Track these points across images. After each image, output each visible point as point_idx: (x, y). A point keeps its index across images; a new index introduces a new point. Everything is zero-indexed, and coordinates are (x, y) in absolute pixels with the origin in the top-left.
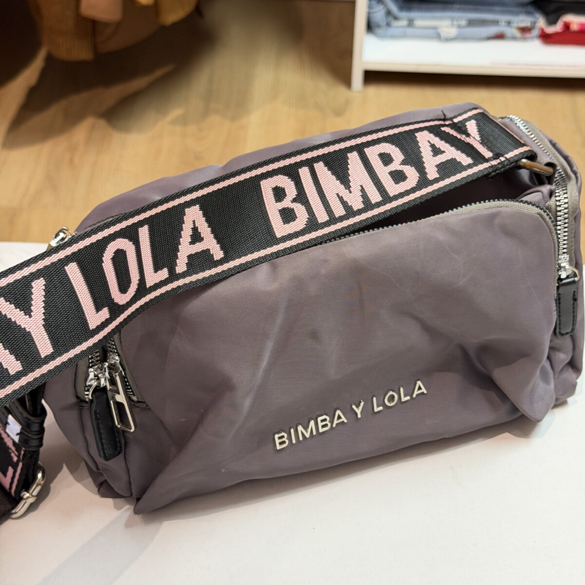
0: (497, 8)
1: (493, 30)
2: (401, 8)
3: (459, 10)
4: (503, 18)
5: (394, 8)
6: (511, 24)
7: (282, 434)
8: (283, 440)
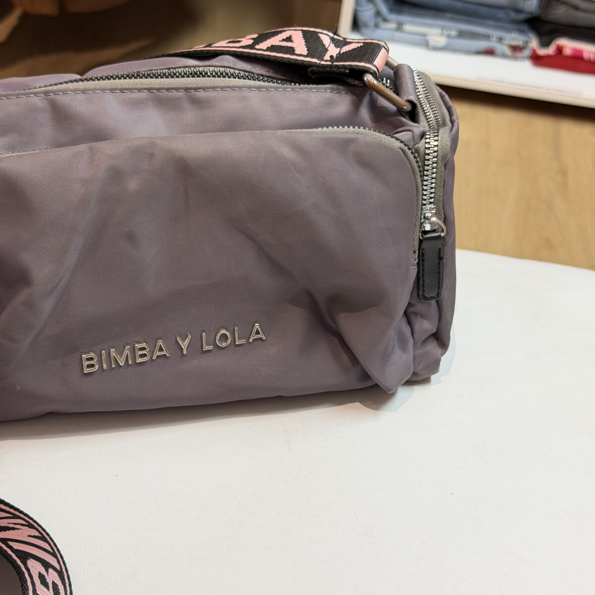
0: (490, 22)
1: (483, 44)
2: (391, 10)
3: (451, 19)
4: (495, 33)
5: (384, 9)
6: (502, 41)
7: (92, 355)
8: (91, 362)
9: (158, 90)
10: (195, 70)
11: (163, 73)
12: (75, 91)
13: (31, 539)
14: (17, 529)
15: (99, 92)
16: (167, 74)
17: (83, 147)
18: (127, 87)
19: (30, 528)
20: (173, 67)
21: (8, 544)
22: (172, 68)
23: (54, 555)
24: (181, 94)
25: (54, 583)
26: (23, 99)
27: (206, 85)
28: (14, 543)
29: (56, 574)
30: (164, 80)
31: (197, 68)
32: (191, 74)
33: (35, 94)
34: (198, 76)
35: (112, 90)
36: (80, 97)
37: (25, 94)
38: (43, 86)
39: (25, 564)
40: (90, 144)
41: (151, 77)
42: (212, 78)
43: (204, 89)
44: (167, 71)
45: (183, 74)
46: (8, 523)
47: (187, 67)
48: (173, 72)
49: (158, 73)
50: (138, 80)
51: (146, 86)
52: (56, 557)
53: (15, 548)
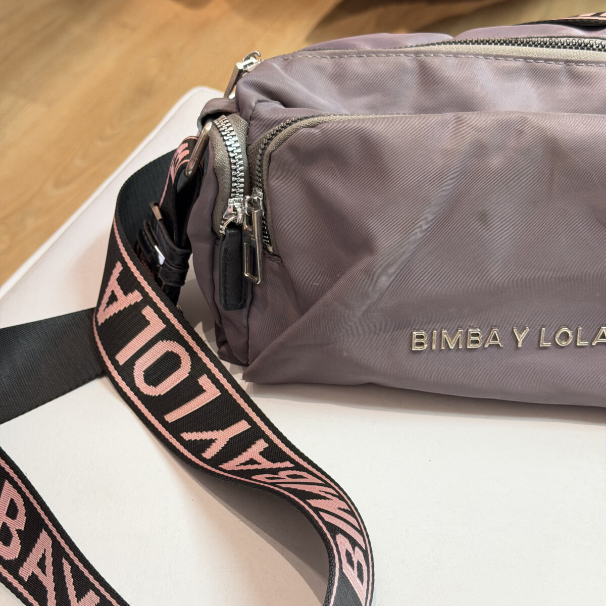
7: (423, 333)
8: (421, 340)
9: (536, 60)
10: (580, 42)
11: (543, 41)
12: (447, 54)
13: (341, 512)
14: (328, 499)
15: (472, 56)
16: (548, 44)
17: (448, 116)
18: (503, 54)
19: (340, 499)
20: (556, 35)
21: (319, 514)
22: (554, 37)
23: (361, 532)
24: (560, 66)
25: (358, 562)
26: (393, 58)
27: (589, 59)
28: (325, 514)
29: (361, 554)
30: (545, 50)
31: (583, 40)
32: (574, 45)
33: (406, 53)
34: (582, 49)
35: (486, 56)
36: (451, 61)
37: (396, 53)
38: (414, 45)
39: (334, 539)
40: (457, 113)
41: (530, 46)
42: (597, 52)
43: (587, 63)
44: (548, 39)
45: (565, 44)
46: (320, 491)
47: (571, 37)
48: (555, 42)
49: (538, 41)
50: (516, 47)
51: (522, 55)
52: (362, 534)
53: (326, 519)
